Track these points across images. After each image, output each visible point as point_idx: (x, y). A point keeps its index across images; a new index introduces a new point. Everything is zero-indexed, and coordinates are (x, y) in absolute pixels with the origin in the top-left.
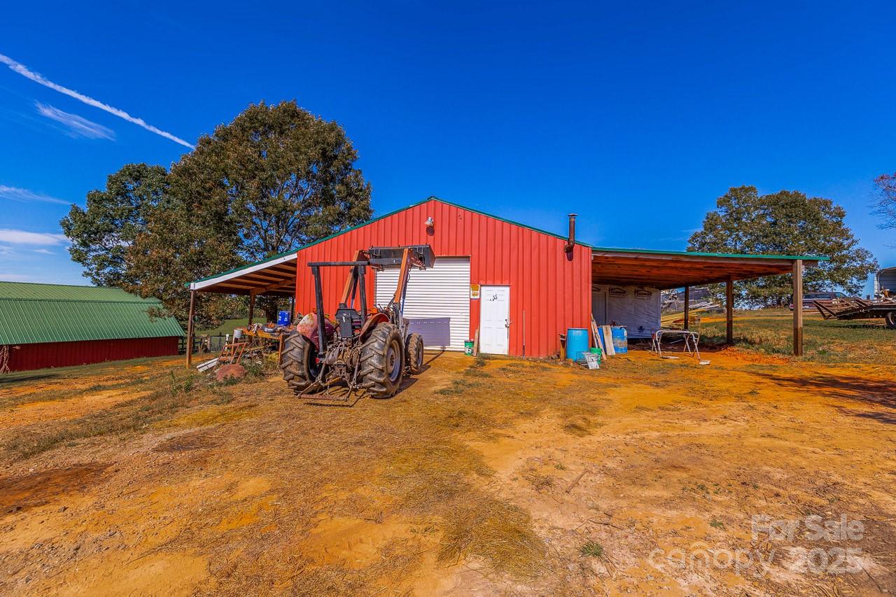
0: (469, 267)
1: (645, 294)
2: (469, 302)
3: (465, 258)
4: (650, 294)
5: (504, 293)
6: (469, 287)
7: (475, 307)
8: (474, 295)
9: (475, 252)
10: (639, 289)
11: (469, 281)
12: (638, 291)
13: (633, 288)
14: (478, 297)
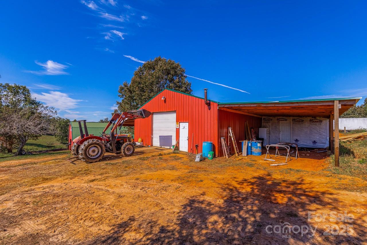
0: (176, 115)
1: (317, 122)
2: (176, 129)
3: (174, 111)
4: (321, 121)
5: (186, 125)
6: (176, 123)
7: (178, 131)
8: (177, 126)
9: (178, 109)
10: (313, 119)
11: (176, 121)
12: (312, 120)
13: (309, 118)
14: (178, 127)
